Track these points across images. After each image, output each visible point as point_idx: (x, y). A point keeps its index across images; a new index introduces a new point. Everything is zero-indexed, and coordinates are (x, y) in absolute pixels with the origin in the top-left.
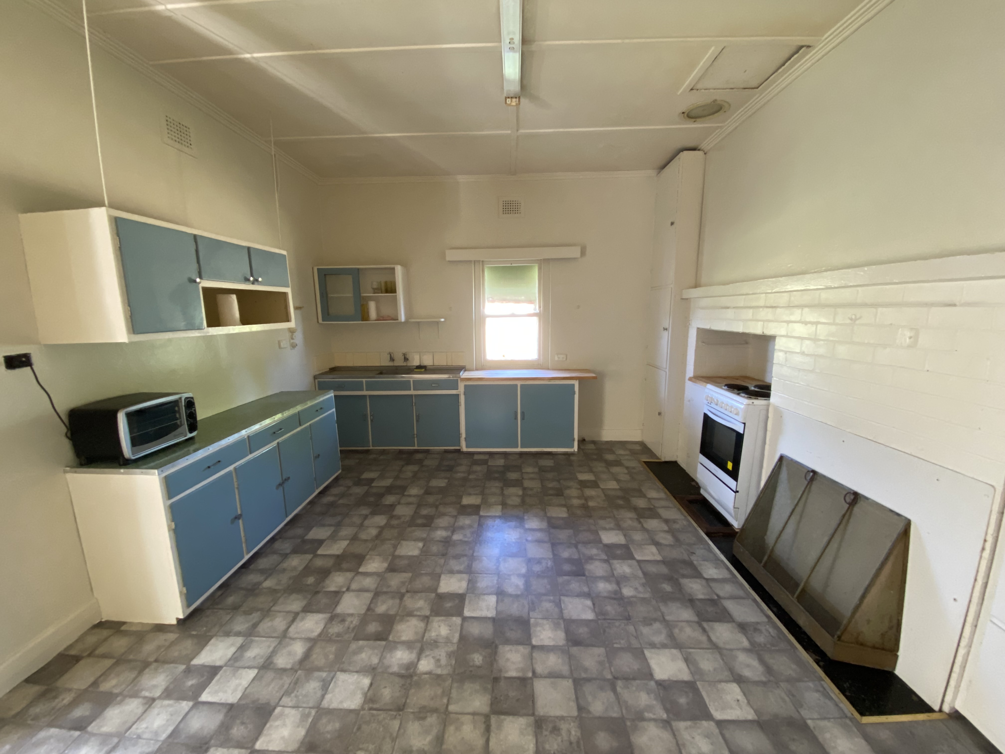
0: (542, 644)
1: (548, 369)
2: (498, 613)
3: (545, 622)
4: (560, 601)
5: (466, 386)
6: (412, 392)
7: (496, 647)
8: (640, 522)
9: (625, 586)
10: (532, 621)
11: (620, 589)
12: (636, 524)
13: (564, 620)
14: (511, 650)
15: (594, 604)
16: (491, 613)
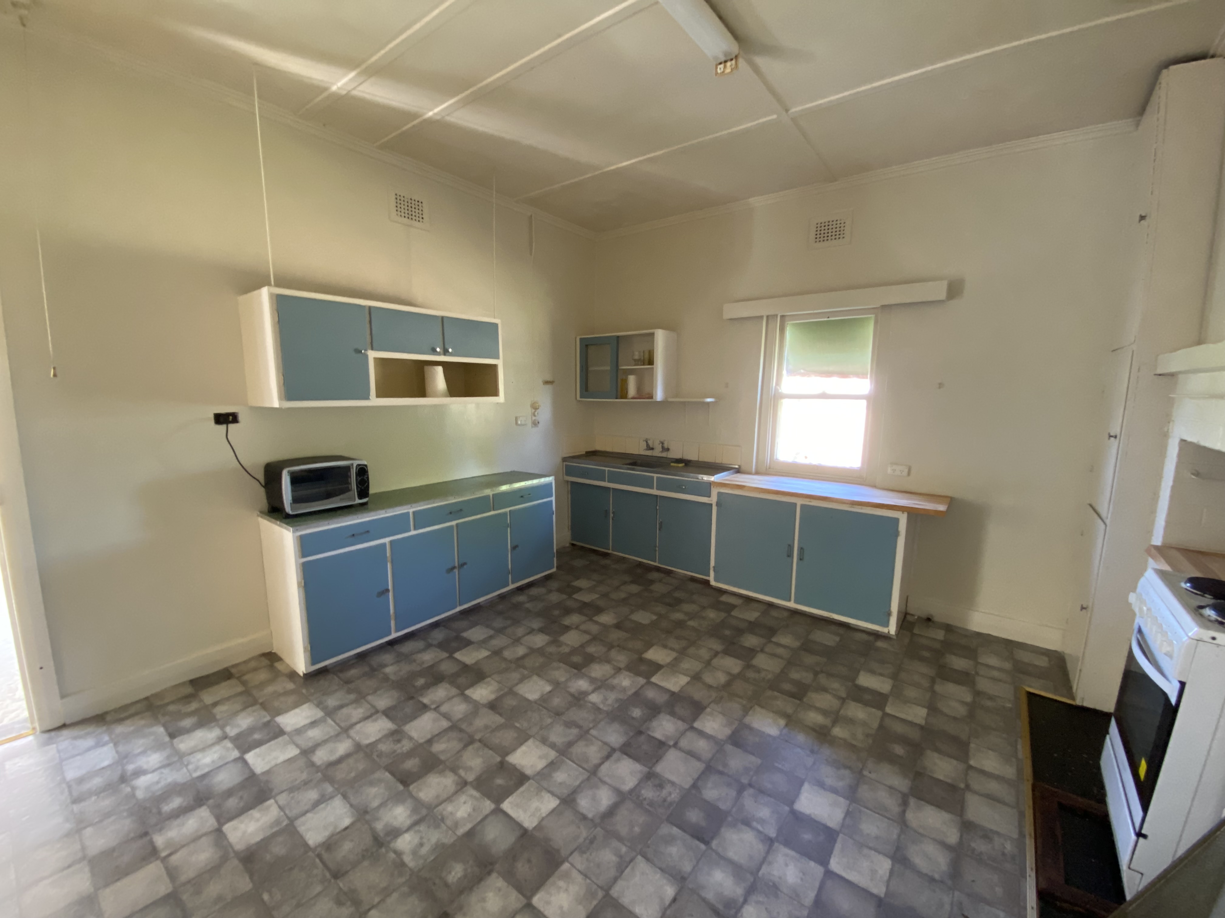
0: (542, 909)
1: (874, 486)
2: (539, 827)
3: (579, 878)
4: (631, 861)
5: (719, 494)
6: (654, 492)
7: (489, 873)
8: (905, 804)
9: (758, 902)
10: (566, 866)
11: (745, 901)
12: (892, 804)
13: (607, 895)
14: (500, 890)
15: (674, 900)
16: (529, 822)
